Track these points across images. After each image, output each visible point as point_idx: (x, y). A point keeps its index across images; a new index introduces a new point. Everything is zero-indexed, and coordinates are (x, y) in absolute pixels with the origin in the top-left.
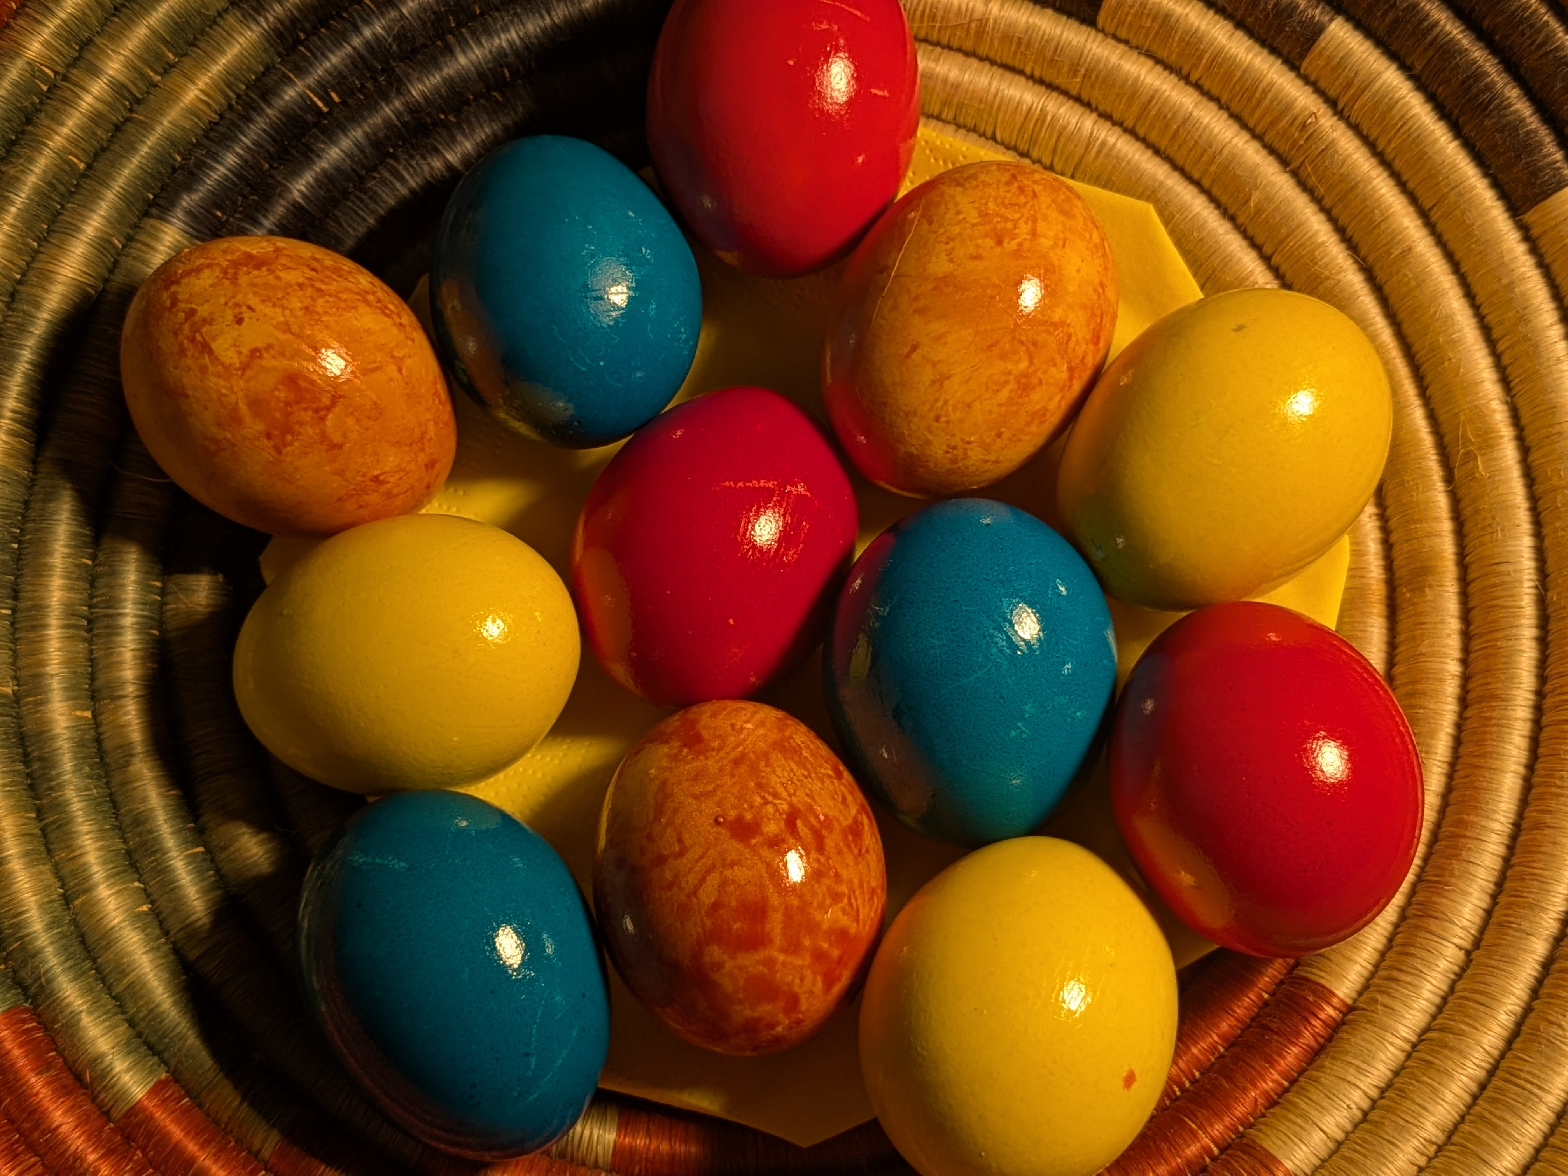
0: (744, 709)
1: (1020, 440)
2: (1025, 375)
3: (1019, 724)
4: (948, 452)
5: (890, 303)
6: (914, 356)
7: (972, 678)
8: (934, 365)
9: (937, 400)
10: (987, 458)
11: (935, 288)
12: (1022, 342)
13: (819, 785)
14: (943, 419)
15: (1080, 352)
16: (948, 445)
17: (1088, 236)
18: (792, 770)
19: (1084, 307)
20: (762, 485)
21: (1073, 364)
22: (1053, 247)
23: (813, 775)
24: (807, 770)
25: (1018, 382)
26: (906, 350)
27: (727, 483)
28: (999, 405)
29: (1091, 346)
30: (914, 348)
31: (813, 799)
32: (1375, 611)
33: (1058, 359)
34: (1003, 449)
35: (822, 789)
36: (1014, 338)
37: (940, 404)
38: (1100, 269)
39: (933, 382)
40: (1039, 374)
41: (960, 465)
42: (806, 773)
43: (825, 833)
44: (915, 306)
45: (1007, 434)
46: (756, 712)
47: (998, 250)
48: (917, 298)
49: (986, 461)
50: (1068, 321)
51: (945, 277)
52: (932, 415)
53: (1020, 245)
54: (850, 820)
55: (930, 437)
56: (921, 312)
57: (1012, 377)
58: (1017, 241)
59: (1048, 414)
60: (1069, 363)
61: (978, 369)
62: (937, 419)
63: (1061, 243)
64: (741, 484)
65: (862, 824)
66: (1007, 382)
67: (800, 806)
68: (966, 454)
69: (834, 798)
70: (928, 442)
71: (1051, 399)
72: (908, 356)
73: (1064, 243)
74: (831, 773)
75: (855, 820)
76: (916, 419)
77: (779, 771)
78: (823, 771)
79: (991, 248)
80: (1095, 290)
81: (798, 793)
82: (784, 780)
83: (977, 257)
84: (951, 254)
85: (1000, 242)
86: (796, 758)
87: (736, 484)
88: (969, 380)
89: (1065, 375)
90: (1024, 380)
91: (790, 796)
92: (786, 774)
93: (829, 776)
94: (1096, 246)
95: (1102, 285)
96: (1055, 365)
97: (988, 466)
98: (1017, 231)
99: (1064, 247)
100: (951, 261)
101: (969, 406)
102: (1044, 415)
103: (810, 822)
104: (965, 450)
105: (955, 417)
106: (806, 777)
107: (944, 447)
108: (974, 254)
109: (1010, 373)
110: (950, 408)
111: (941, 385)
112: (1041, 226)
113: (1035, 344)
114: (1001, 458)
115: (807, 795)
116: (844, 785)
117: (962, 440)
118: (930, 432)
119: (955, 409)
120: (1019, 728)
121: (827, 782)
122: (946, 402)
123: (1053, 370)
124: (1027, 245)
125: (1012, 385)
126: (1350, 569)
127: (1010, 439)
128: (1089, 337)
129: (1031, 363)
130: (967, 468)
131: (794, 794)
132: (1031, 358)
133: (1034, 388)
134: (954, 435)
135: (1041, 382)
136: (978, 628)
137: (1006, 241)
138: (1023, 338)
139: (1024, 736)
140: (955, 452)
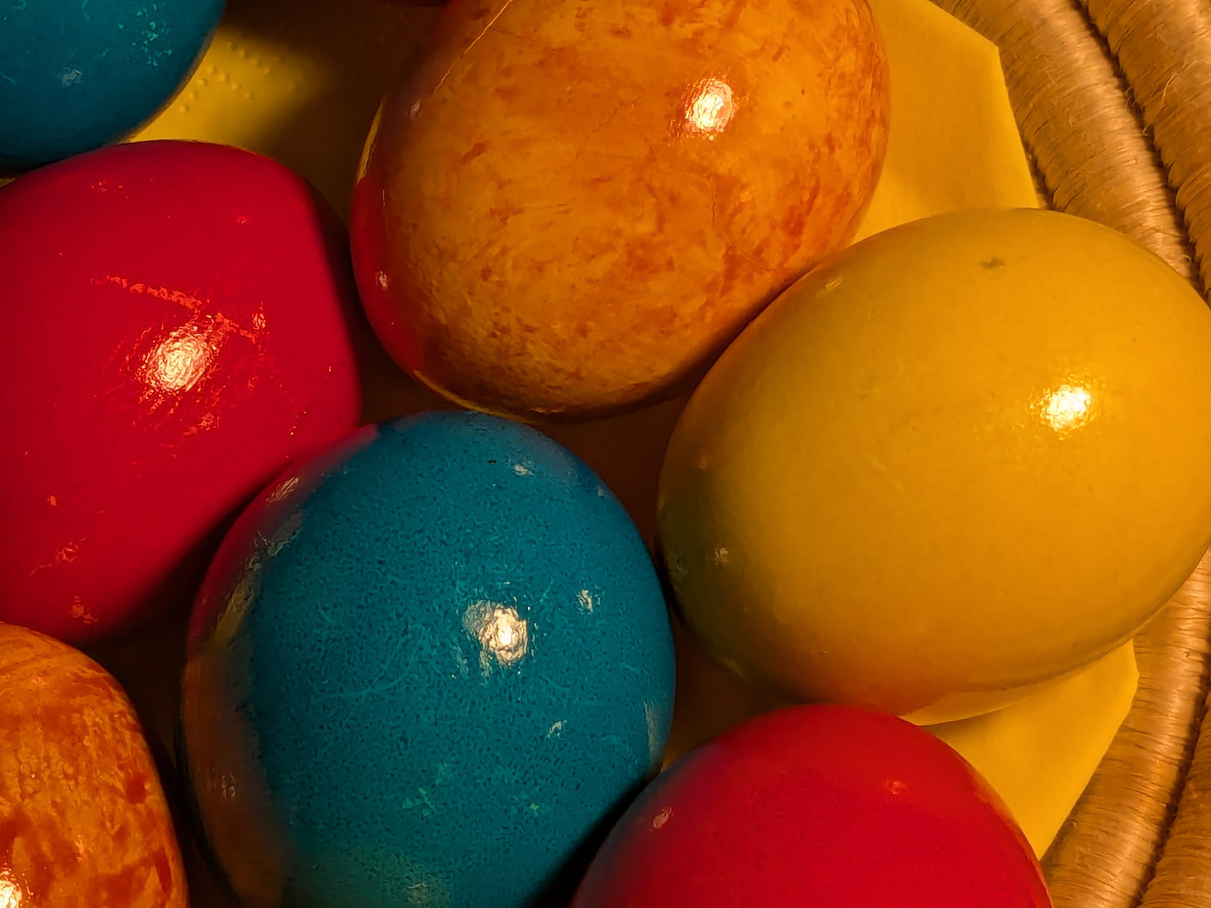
0: (30, 646)
1: (620, 351)
2: (644, 243)
3: (422, 791)
4: (494, 335)
5: (468, 67)
6: (475, 162)
7: (364, 693)
8: (501, 185)
9: (490, 244)
10: (559, 364)
11: (541, 63)
12: (651, 190)
13: (86, 796)
14: (495, 278)
15: (756, 237)
16: (495, 324)
17: (830, 56)
18: (48, 759)
19: (780, 165)
20: (174, 298)
21: (739, 252)
22: (754, 55)
23: (82, 779)
24: (77, 768)
25: (630, 253)
26: (464, 150)
27: (117, 279)
28: (590, 281)
29: (781, 235)
30: (479, 149)
31: (62, 814)
32: (1143, 809)
33: (710, 235)
34: (587, 357)
35: (86, 803)
36: (640, 179)
37: (494, 251)
38: (835, 115)
39: (493, 213)
40: (671, 251)
41: (513, 362)
42: (70, 771)
43: (58, 871)
44: (505, 82)
45: (597, 334)
46: (46, 656)
47: (660, 31)
48: (508, 72)
49: (558, 371)
50: (744, 180)
51: (561, 50)
52: (479, 267)
53: (698, 34)
54: (118, 868)
55: (470, 303)
56: (506, 94)
57: (622, 242)
58: (696, 26)
59: (677, 324)
60: (729, 248)
61: (566, 212)
62: (486, 274)
63: (774, 51)
64: (139, 287)
65: (141, 884)
66: (610, 247)
67: (33, 818)
68: (524, 347)
69: (102, 824)
70: (466, 310)
71: (685, 298)
72: (466, 159)
73: (779, 53)
74: (119, 785)
75: (129, 873)
76: (453, 266)
77: (24, 751)
78: (105, 777)
79: (650, 25)
80: (812, 146)
81: (38, 796)
82: (25, 770)
83: (620, 33)
84: (584, 16)
85: (667, 20)
86: (66, 743)
87: (130, 285)
88: (550, 224)
89: (719, 266)
90: (640, 253)
91: (23, 796)
92: (34, 760)
93: (113, 789)
94: (842, 76)
95: (830, 141)
96: (703, 243)
97: (559, 379)
98: (702, 11)
99: (775, 59)
100: (580, 27)
101: (540, 268)
102: (671, 322)
103: (38, 848)
104: (523, 340)
105: (514, 279)
106: (67, 777)
107: (489, 324)
108: (621, 26)
109: (618, 233)
110: (510, 263)
111: (504, 220)
112: (747, 14)
113: (674, 199)
114: (584, 373)
115: (54, 804)
116: (137, 812)
117: (519, 320)
118: (471, 294)
119: (515, 266)
120: (419, 796)
121: (104, 798)
122: (504, 251)
123: (696, 251)
124: (710, 37)
125: (617, 256)
126: (1124, 728)
127: (602, 344)
128: (779, 217)
129: (660, 228)
130: (524, 373)
131: (32, 796)
132: (661, 220)
133: (655, 271)
134: (507, 310)
135: (670, 265)
136: (399, 616)
137: (678, 21)
138: (656, 183)
139: (426, 813)
140: (506, 339)
